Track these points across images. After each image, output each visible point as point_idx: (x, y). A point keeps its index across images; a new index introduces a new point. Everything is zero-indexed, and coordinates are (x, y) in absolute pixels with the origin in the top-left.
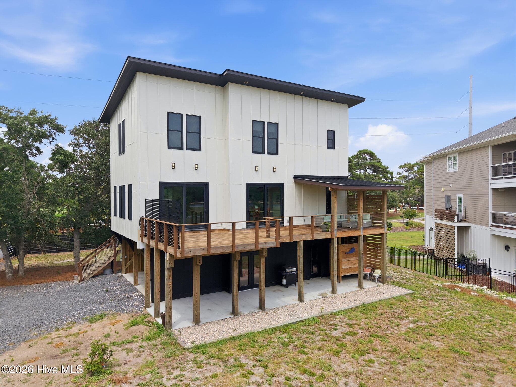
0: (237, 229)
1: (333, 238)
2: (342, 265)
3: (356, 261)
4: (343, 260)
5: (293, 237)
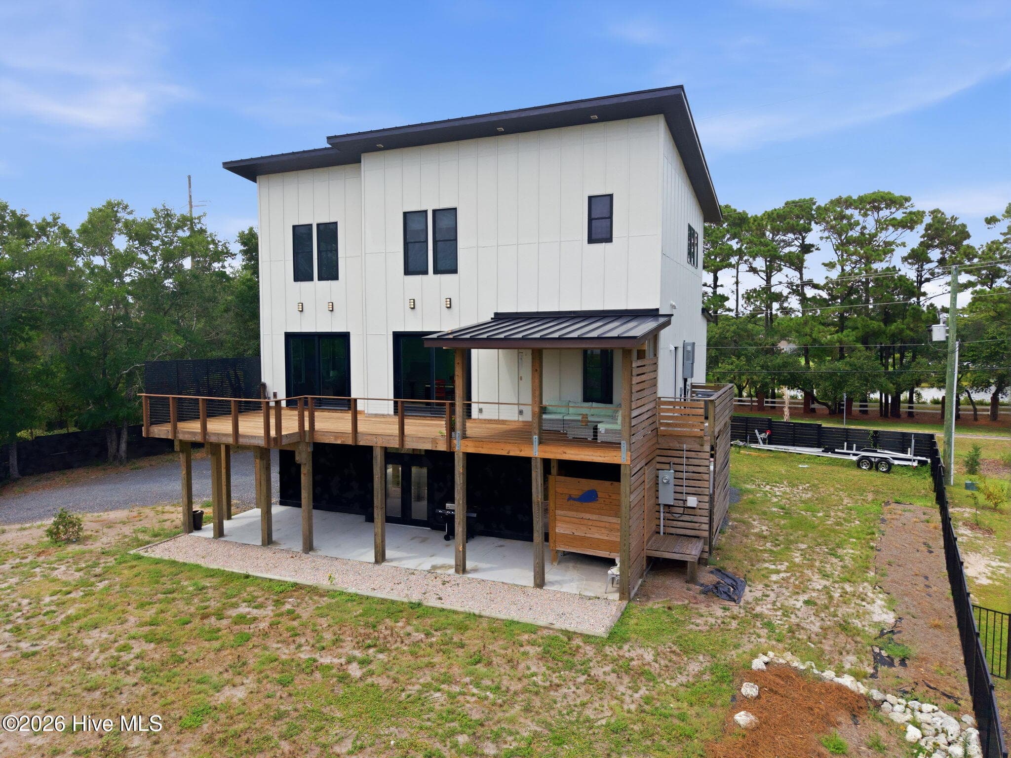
1: (454, 453)
2: (559, 524)
3: (602, 524)
4: (558, 512)
5: (360, 438)
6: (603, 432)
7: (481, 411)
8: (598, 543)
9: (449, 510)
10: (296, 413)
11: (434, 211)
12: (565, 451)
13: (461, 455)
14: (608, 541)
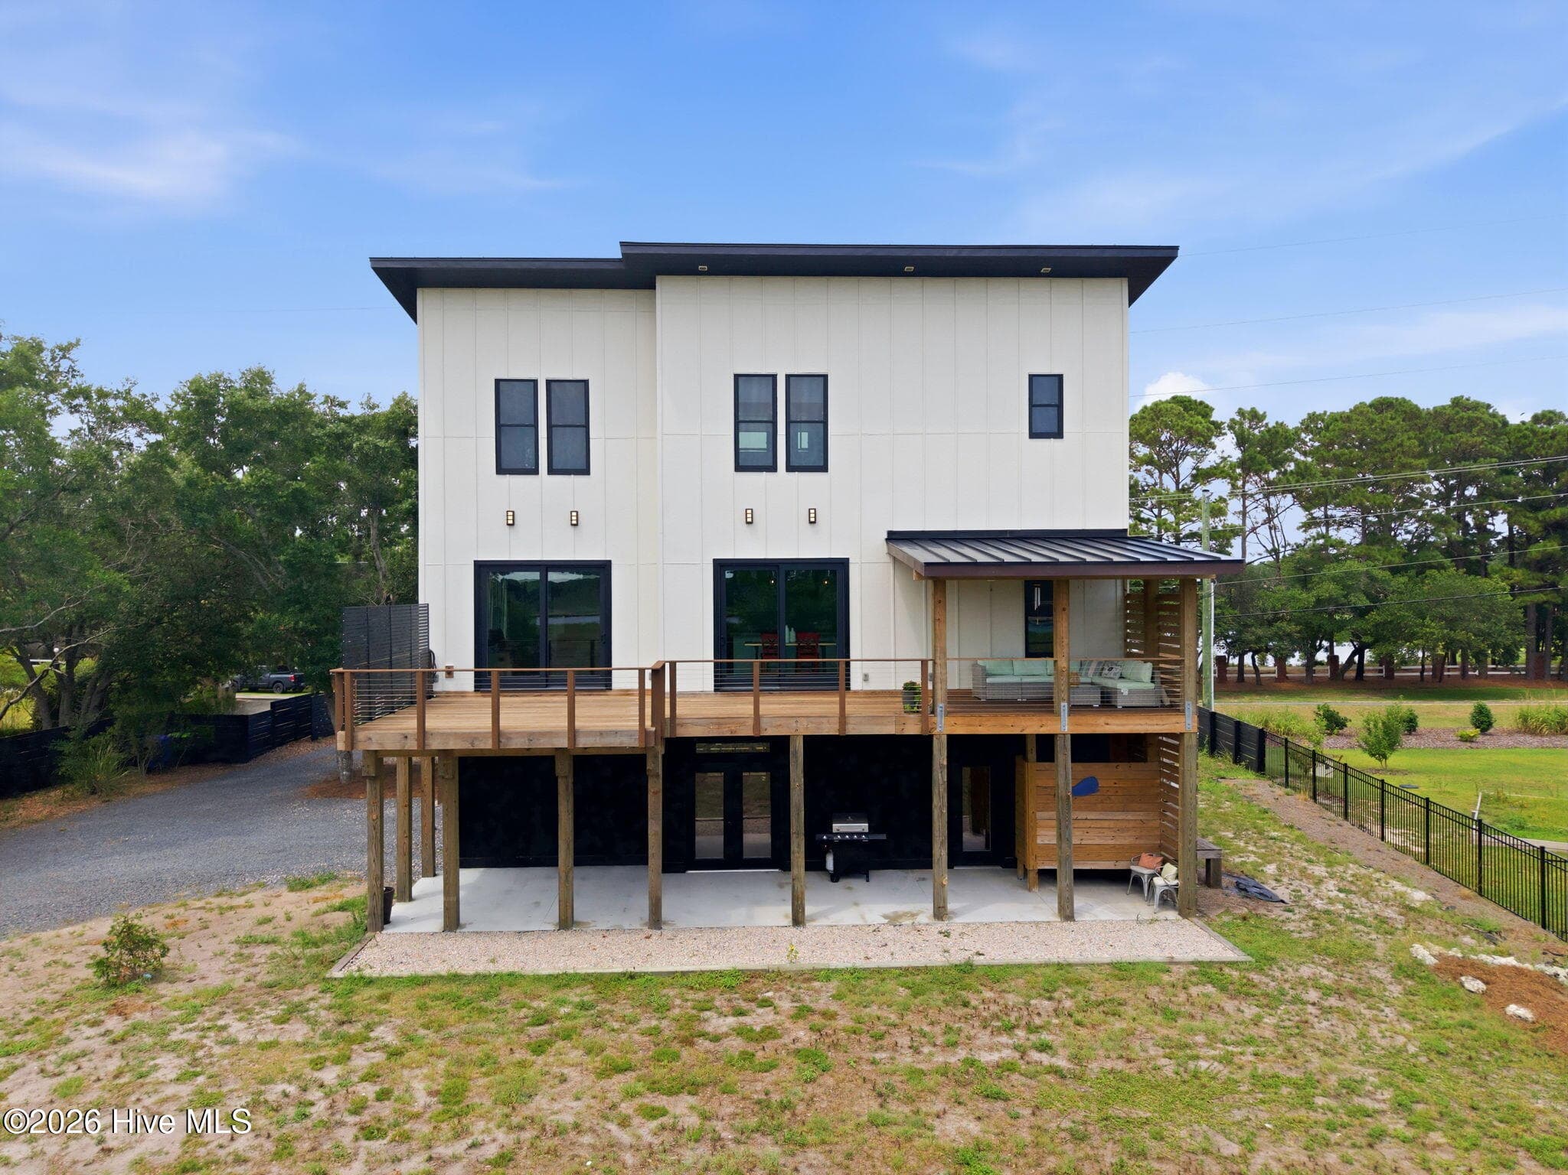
0: (681, 693)
1: (931, 737)
2: (1040, 831)
3: (1106, 824)
4: (1039, 815)
5: (764, 723)
6: (1126, 693)
7: (866, 678)
8: (1099, 851)
9: (840, 834)
10: (489, 700)
11: (788, 377)
12: (1109, 721)
13: (944, 739)
14: (1114, 846)
